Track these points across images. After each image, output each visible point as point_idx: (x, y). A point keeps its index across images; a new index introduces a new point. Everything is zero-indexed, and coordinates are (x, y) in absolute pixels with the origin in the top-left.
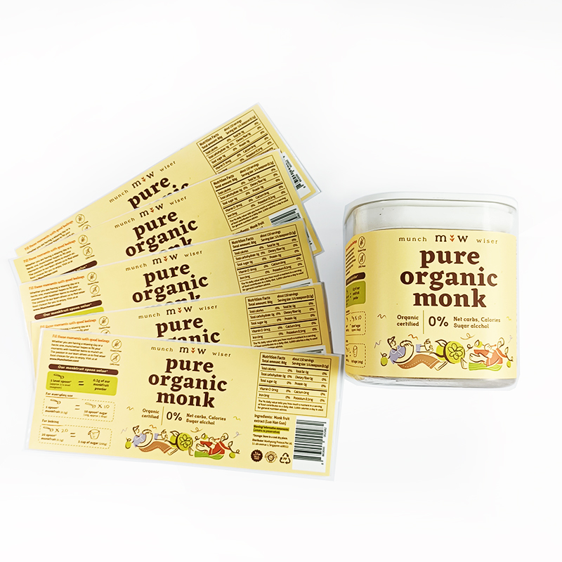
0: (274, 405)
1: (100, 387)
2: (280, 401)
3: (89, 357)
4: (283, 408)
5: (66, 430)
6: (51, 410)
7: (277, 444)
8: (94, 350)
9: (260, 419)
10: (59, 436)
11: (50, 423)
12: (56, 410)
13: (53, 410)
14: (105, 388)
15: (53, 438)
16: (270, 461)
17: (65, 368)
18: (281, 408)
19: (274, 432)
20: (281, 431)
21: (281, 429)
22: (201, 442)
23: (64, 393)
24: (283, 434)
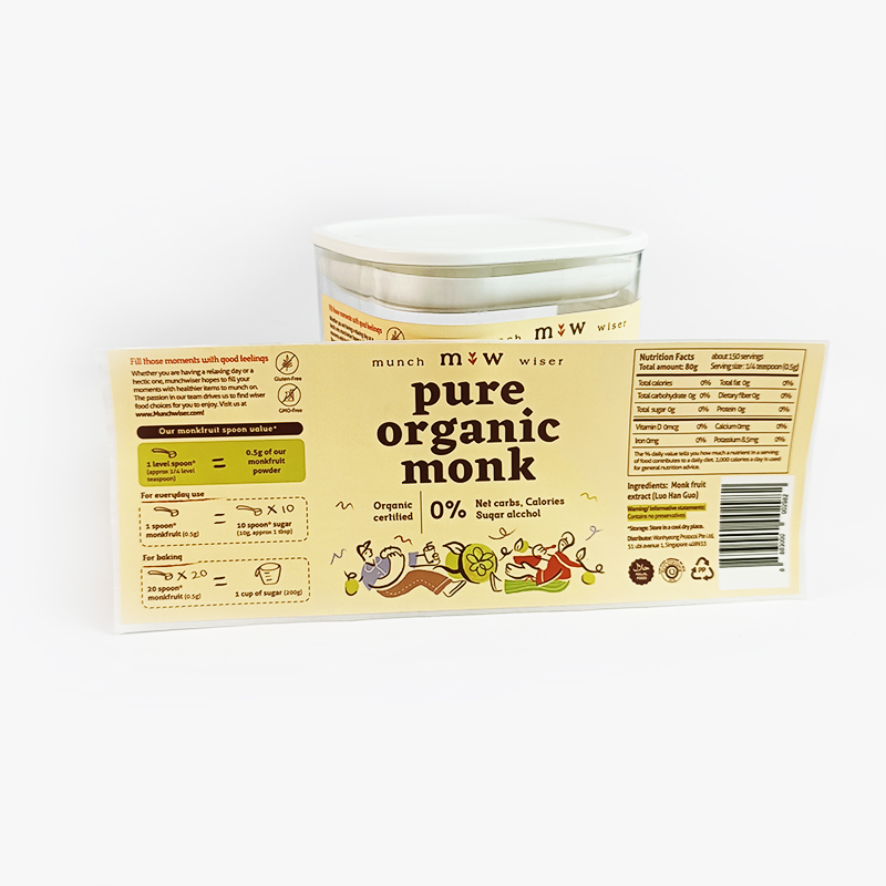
0: (670, 460)
1: (266, 467)
2: (682, 450)
3: (226, 400)
4: (691, 464)
5: (204, 573)
6: (161, 531)
7: (682, 541)
8: (235, 384)
9: (641, 492)
10: (188, 586)
11: (162, 562)
12: (170, 530)
13: (164, 530)
14: (275, 466)
15: (175, 593)
16: (672, 578)
17: (176, 432)
18: (686, 464)
19: (675, 516)
20: (688, 513)
21: (687, 508)
22: (514, 558)
23: (183, 489)
24: (692, 517)
